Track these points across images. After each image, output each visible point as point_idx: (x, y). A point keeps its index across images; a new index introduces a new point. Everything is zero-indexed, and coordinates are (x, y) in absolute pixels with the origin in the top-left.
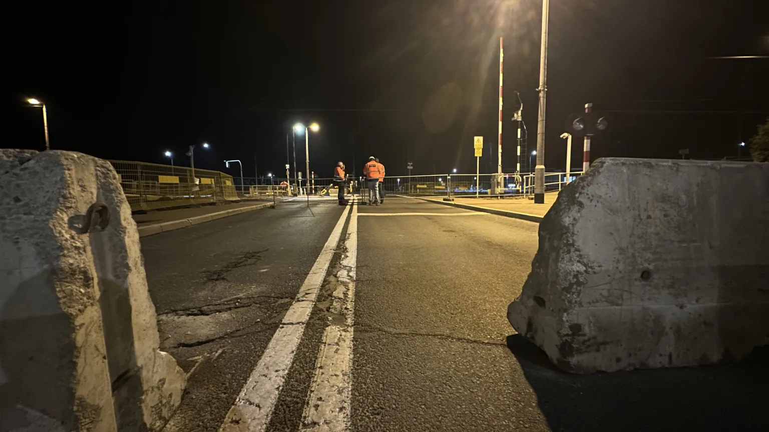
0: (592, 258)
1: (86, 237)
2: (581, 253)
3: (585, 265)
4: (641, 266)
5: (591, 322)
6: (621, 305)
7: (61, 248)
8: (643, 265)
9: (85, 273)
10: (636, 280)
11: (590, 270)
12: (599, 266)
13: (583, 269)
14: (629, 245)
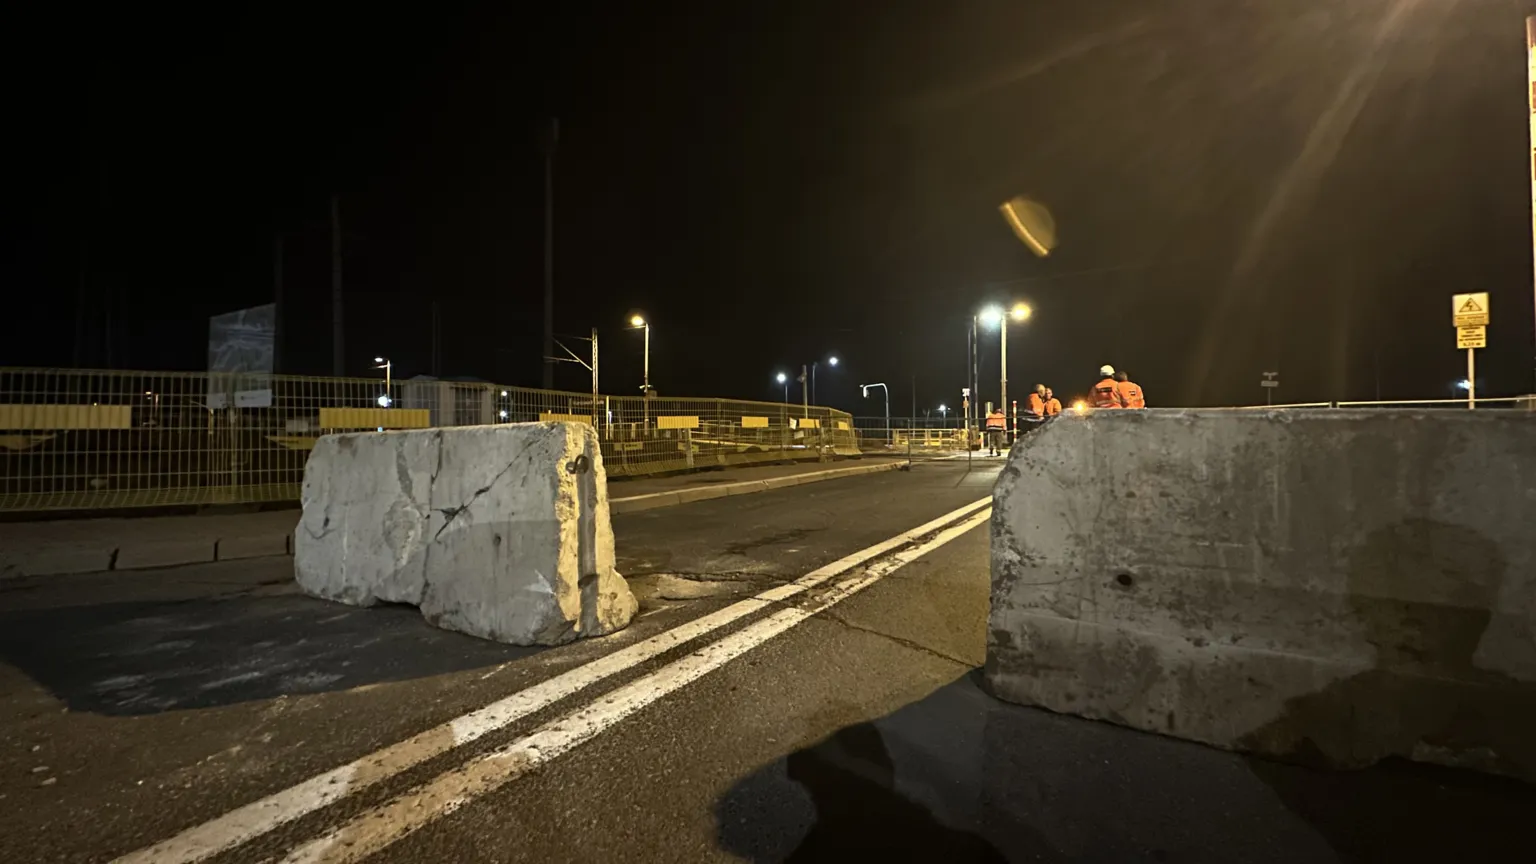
0: (1031, 545)
1: (574, 476)
2: (1013, 536)
3: (1019, 553)
4: (1115, 567)
5: (1026, 633)
6: (1078, 618)
7: (560, 481)
8: (1117, 565)
9: (570, 498)
10: (1105, 585)
11: (1026, 560)
12: (1042, 558)
13: (1016, 558)
14: (1093, 534)
